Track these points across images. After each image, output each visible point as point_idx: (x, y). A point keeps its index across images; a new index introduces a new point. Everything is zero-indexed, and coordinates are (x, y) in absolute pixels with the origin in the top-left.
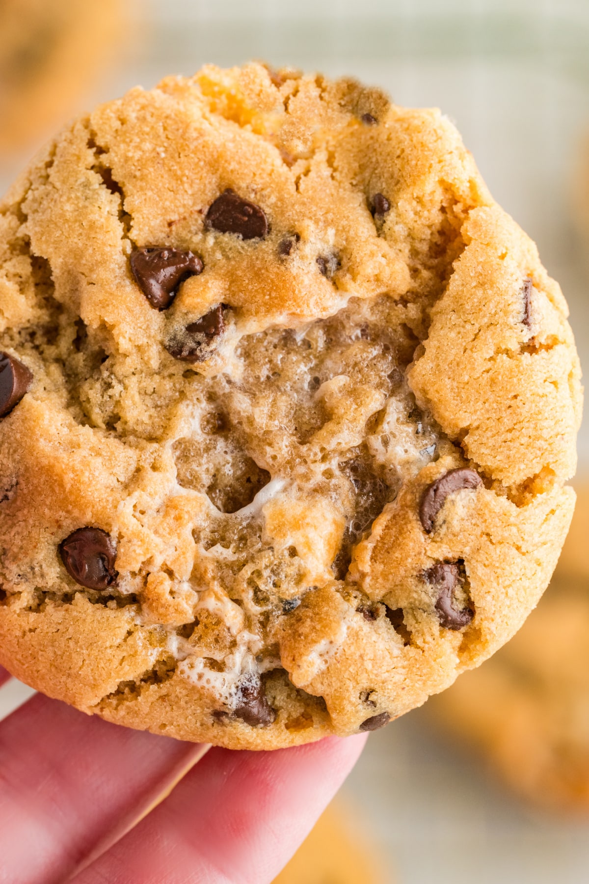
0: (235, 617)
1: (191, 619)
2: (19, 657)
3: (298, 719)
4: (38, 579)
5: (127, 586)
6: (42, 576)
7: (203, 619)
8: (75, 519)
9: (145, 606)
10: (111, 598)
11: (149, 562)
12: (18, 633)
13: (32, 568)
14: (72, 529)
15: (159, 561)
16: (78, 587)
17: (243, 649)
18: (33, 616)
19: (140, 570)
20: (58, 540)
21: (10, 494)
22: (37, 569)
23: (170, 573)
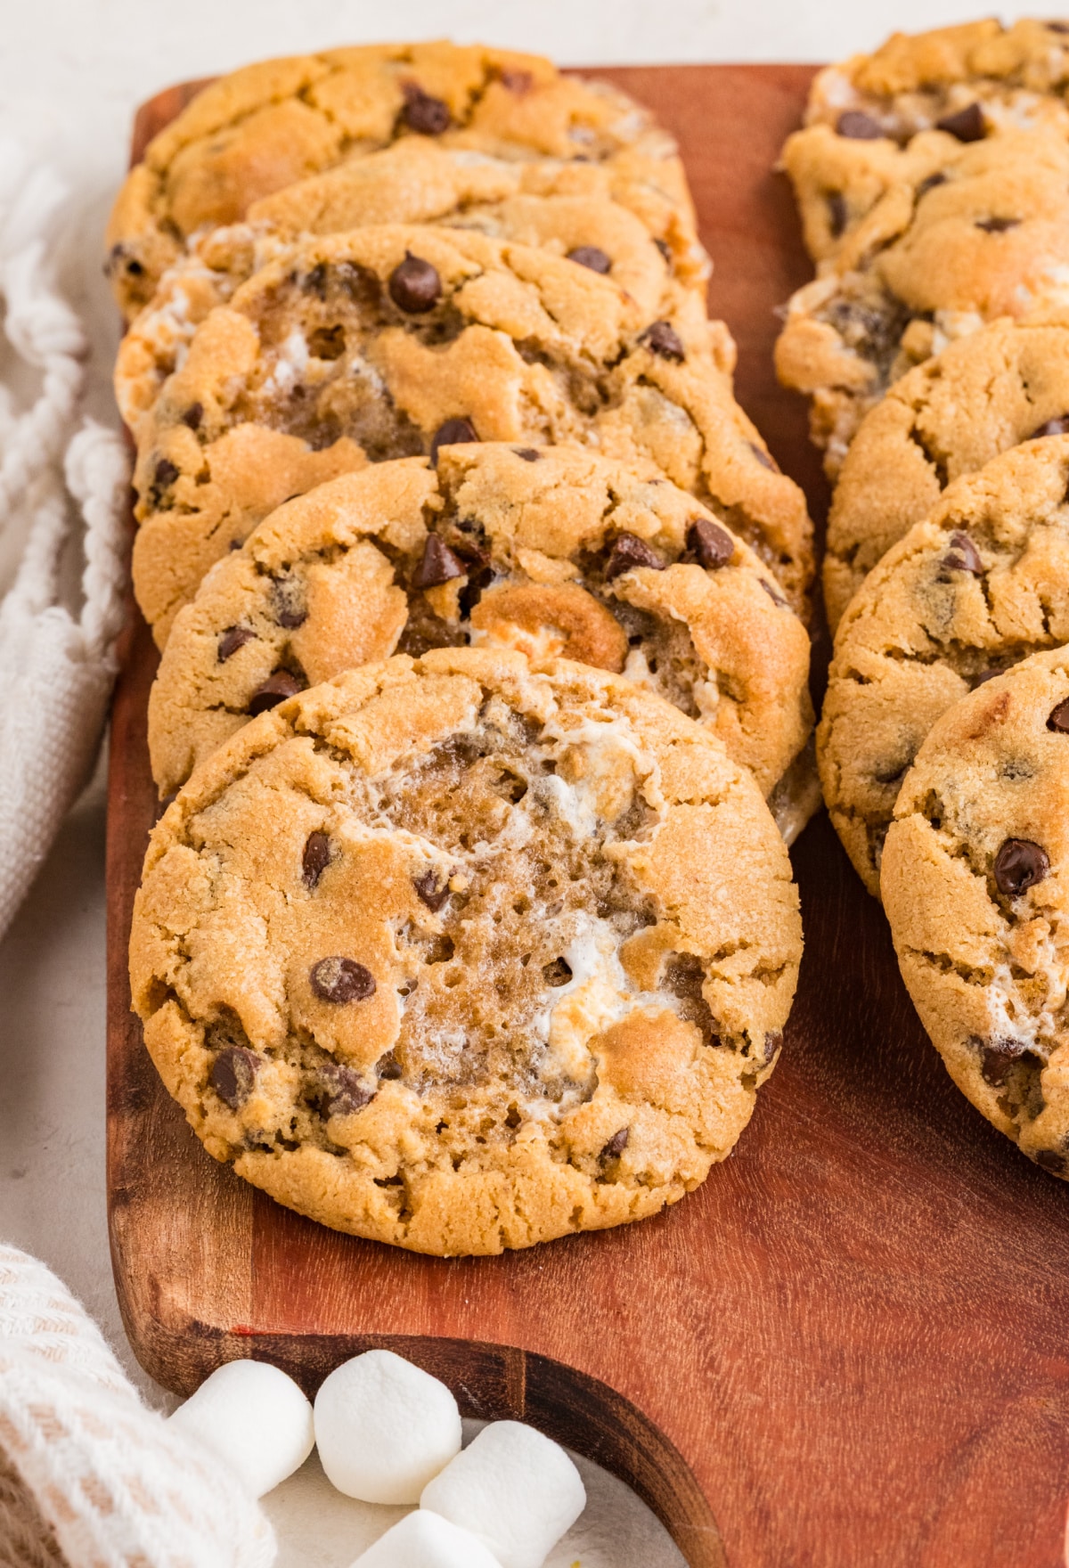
0: (1056, 999)
1: (1031, 969)
2: (905, 869)
3: (1007, 1104)
4: (975, 840)
5: (1019, 907)
6: (980, 842)
7: (1037, 979)
8: (1041, 835)
9: (1014, 930)
10: (999, 904)
11: (1050, 908)
12: (924, 855)
13: (979, 831)
14: (1031, 838)
15: (1058, 915)
16: (991, 874)
17: (1037, 1022)
18: (946, 857)
19: (1039, 908)
20: (1014, 834)
21: (1017, 776)
22: (982, 834)
23: (1053, 932)
